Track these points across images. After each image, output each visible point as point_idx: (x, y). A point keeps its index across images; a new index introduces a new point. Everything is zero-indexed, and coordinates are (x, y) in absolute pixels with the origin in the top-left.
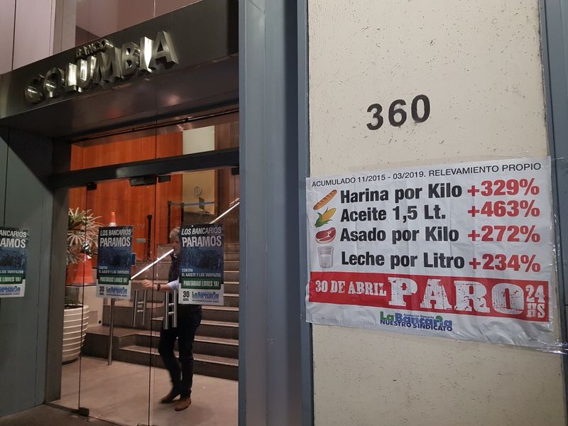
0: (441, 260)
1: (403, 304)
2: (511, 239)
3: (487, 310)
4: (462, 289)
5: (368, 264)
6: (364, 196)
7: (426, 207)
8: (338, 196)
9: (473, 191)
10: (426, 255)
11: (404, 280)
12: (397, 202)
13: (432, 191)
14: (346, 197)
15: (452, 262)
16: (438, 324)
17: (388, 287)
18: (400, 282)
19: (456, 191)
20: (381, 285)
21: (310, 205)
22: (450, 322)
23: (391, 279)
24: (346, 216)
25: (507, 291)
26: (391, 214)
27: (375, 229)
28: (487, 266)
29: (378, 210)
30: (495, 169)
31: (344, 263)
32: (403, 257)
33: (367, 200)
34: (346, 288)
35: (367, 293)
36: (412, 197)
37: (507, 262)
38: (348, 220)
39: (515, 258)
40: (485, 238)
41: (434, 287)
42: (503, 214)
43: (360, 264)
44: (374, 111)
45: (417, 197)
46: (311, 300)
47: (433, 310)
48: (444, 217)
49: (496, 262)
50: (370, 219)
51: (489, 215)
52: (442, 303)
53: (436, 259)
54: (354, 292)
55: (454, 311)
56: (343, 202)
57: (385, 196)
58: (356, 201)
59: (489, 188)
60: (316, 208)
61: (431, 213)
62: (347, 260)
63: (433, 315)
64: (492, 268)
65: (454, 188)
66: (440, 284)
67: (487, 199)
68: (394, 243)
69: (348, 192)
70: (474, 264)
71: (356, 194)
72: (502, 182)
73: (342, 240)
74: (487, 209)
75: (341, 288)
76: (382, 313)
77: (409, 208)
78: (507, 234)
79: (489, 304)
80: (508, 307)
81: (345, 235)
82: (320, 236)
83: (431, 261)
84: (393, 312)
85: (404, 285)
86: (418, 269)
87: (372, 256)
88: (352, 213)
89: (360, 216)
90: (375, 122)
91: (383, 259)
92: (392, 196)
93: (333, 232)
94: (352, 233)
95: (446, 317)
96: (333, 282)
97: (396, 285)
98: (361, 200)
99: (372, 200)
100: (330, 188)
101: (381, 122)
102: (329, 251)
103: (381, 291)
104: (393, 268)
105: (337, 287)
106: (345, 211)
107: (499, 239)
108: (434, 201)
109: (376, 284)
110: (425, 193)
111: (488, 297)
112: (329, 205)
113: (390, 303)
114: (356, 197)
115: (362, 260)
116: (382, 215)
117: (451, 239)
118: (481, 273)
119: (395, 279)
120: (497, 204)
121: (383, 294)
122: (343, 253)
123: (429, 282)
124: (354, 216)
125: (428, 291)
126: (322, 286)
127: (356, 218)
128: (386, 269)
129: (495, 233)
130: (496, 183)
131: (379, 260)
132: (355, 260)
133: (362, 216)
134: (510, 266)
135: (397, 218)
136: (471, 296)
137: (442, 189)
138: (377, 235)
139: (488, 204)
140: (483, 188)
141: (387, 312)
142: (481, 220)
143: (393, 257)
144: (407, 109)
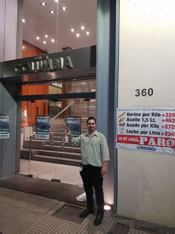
0: (154, 133)
1: (143, 144)
2: (172, 128)
3: (165, 146)
4: (159, 140)
5: (134, 133)
6: (134, 115)
7: (151, 119)
8: (126, 114)
9: (163, 115)
10: (150, 131)
11: (144, 138)
12: (143, 117)
13: (153, 114)
14: (128, 114)
15: (157, 133)
16: (152, 149)
17: (139, 139)
18: (143, 138)
19: (159, 115)
20: (138, 139)
21: (117, 116)
22: (156, 149)
23: (140, 137)
24: (128, 120)
25: (170, 141)
26: (141, 120)
27: (136, 124)
28: (166, 135)
29: (138, 119)
30: (169, 110)
31: (127, 132)
32: (144, 132)
33: (135, 116)
34: (128, 139)
35: (133, 141)
36: (147, 116)
37: (171, 134)
38: (129, 121)
39: (173, 133)
40: (166, 128)
41: (152, 140)
42: (170, 122)
43: (132, 133)
44: (138, 91)
45: (149, 116)
46: (117, 142)
47: (151, 145)
48: (155, 121)
49: (168, 134)
50: (135, 121)
51: (167, 122)
52: (154, 144)
53: (153, 132)
54: (130, 140)
55: (157, 146)
56: (127, 116)
57: (140, 115)
58: (131, 116)
59: (167, 115)
60: (119, 117)
61: (152, 120)
62: (128, 132)
63: (151, 147)
64: (167, 135)
65: (158, 114)
66: (154, 139)
67: (167, 118)
68: (142, 128)
69: (129, 113)
70: (163, 134)
71: (131, 114)
72: (171, 114)
73: (127, 126)
74: (167, 120)
75: (126, 139)
76: (137, 146)
77: (146, 119)
78: (171, 127)
79: (166, 144)
80: (170, 145)
81: (128, 125)
82: (120, 125)
83: (151, 133)
84: (140, 146)
85: (144, 139)
86: (148, 135)
87: (135, 131)
88: (130, 119)
89: (132, 120)
90: (137, 94)
91: (138, 132)
92: (142, 115)
93: (124, 124)
94: (130, 124)
95: (155, 147)
96: (124, 138)
97: (142, 139)
98: (133, 116)
99: (136, 116)
100: (124, 111)
101: (139, 94)
102: (123, 129)
103: (138, 140)
104: (141, 134)
105: (125, 139)
106: (128, 118)
107: (169, 128)
108: (153, 117)
109: (136, 138)
110: (151, 115)
111: (166, 143)
112: (124, 116)
113: (140, 143)
114: (132, 115)
115: (132, 132)
116: (139, 120)
117: (157, 127)
118: (164, 136)
119: (141, 137)
120: (169, 119)
121: (138, 141)
122: (127, 130)
123: (151, 138)
124: (131, 120)
125: (150, 140)
126: (120, 138)
127: (131, 121)
128: (139, 134)
129: (168, 127)
130: (169, 114)
131: (137, 132)
132: (130, 132)
133: (133, 120)
134: (171, 135)
135: (143, 121)
136: (161, 142)
137: (155, 114)
138: (137, 125)
139: (167, 119)
140: (166, 115)
141: (139, 146)
142: (165, 123)
143: (141, 131)
144: (147, 92)
